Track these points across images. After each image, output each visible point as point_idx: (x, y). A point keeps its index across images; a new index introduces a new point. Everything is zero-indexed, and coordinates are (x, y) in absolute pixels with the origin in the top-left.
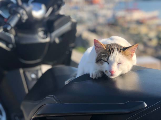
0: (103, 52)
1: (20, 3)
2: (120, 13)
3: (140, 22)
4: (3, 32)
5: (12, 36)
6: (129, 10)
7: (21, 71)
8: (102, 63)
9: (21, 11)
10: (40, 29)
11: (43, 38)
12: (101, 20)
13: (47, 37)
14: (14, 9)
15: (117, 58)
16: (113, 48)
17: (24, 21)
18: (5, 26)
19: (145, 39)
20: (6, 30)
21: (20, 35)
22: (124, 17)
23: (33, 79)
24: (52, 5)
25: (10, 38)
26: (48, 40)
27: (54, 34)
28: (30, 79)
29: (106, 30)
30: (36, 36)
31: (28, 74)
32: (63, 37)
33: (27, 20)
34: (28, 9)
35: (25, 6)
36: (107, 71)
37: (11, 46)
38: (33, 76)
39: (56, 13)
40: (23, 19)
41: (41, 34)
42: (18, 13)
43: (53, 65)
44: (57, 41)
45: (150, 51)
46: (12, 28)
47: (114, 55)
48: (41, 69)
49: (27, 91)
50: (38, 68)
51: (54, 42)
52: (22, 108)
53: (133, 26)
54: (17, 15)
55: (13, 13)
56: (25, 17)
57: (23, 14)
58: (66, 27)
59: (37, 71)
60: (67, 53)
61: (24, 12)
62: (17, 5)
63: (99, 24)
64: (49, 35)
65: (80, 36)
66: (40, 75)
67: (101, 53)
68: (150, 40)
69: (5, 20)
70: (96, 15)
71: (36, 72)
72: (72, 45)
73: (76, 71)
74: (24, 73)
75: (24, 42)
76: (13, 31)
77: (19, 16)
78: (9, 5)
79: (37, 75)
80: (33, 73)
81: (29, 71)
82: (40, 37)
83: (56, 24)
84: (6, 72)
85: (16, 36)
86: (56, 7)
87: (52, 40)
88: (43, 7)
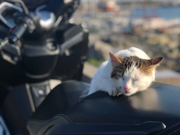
0: (119, 66)
1: (27, 11)
2: (137, 22)
3: (159, 31)
4: (9, 44)
5: (18, 48)
6: (148, 18)
7: (28, 86)
8: (117, 78)
9: (28, 21)
10: (48, 40)
11: (52, 50)
12: (116, 29)
13: (56, 49)
14: (20, 18)
15: (133, 74)
16: (130, 62)
17: (31, 32)
18: (11, 37)
19: (165, 51)
20: (11, 42)
21: (26, 46)
22: (141, 26)
23: (41, 96)
24: (62, 14)
25: (15, 50)
26: (57, 52)
27: (64, 46)
28: (37, 95)
29: (122, 39)
30: (44, 48)
31: (35, 90)
32: (74, 48)
33: (35, 31)
34: (35, 18)
35: (32, 15)
36: (121, 87)
37: (16, 59)
38: (41, 92)
39: (66, 23)
40: (30, 30)
41: (49, 45)
42: (25, 23)
43: (62, 80)
44: (67, 53)
45: (171, 63)
46: (18, 39)
47: (129, 70)
48: (49, 85)
49: (34, 109)
50: (46, 83)
51: (64, 54)
52: (28, 128)
53: (152, 35)
54: (23, 25)
55: (19, 23)
56: (33, 28)
57: (30, 24)
58: (77, 38)
59: (45, 86)
60: (78, 66)
61: (32, 22)
62: (24, 14)
63: (113, 34)
64: (58, 46)
65: (93, 47)
66: (48, 91)
67: (117, 67)
68: (171, 51)
69: (11, 30)
70: (110, 24)
71: (43, 88)
72: (84, 58)
73: (89, 87)
74: (31, 88)
75: (31, 55)
76: (19, 43)
77: (25, 26)
78: (15, 14)
79: (45, 91)
80: (41, 89)
81: (36, 87)
82: (48, 48)
83: (66, 34)
84: (11, 88)
85: (22, 48)
86: (66, 15)
87: (62, 53)
88: (52, 16)
